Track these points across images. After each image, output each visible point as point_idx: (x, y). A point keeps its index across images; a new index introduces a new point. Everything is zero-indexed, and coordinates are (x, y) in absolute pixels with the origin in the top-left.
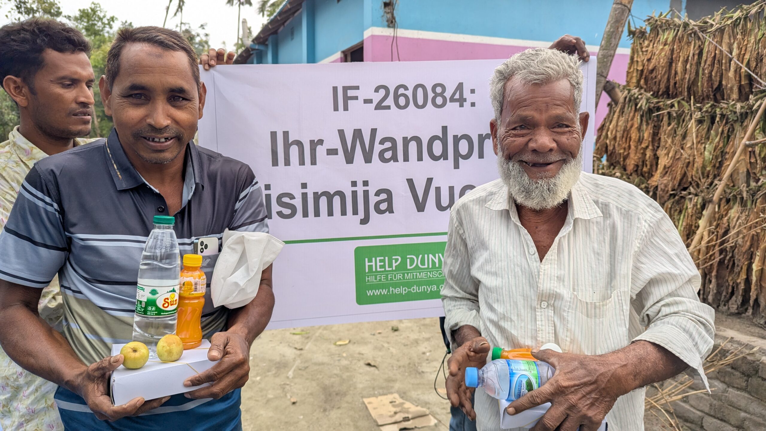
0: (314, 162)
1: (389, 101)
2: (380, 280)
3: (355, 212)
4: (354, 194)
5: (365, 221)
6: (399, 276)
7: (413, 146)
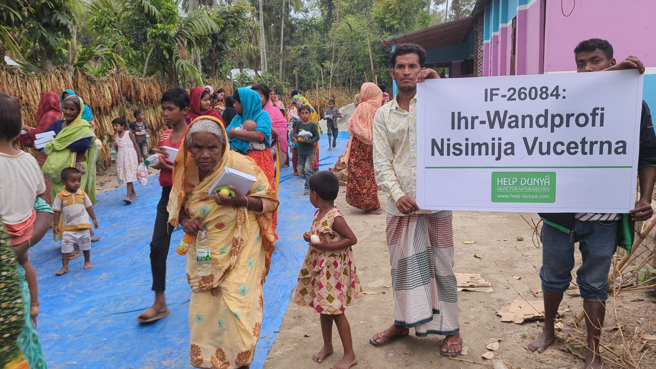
0: (473, 127)
1: (516, 96)
2: (505, 190)
3: (493, 154)
4: (493, 145)
5: (498, 159)
6: (516, 189)
7: (527, 120)
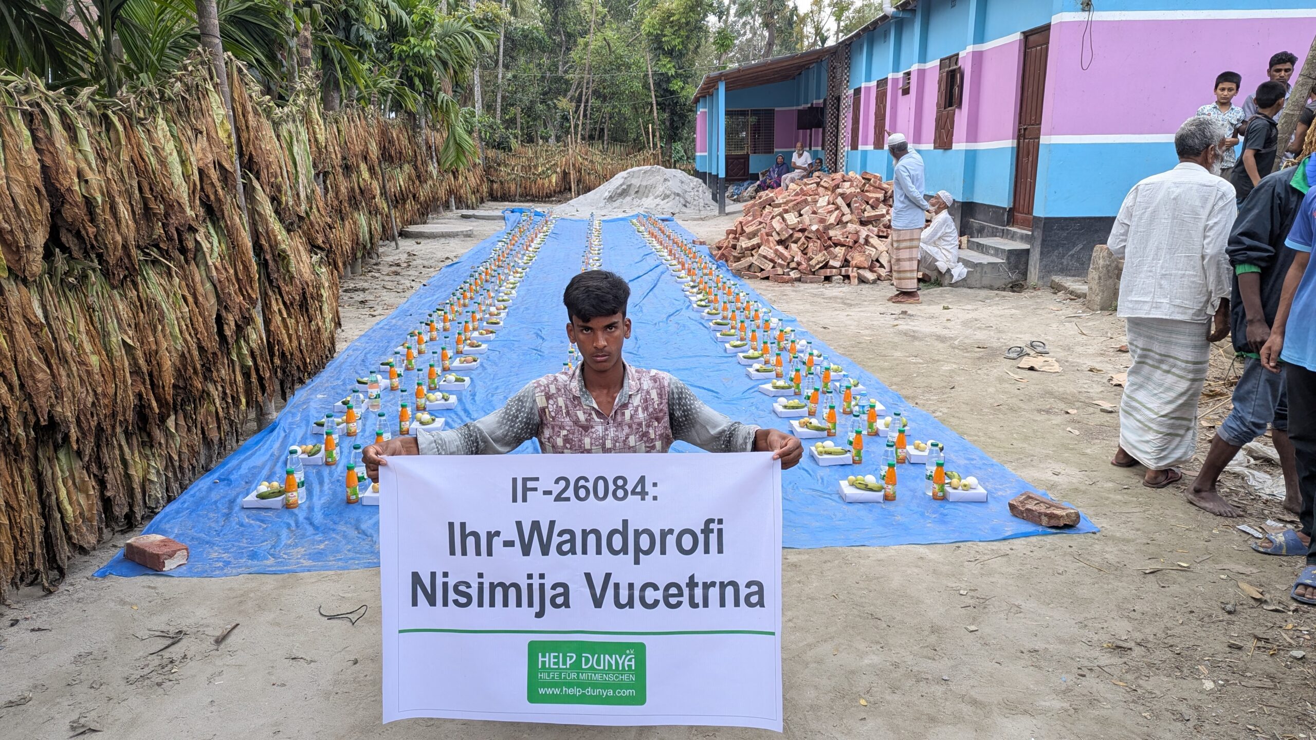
0: (490, 553)
1: (570, 493)
2: (553, 678)
3: (531, 604)
4: (530, 586)
5: (540, 615)
6: (573, 675)
7: (592, 538)
